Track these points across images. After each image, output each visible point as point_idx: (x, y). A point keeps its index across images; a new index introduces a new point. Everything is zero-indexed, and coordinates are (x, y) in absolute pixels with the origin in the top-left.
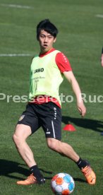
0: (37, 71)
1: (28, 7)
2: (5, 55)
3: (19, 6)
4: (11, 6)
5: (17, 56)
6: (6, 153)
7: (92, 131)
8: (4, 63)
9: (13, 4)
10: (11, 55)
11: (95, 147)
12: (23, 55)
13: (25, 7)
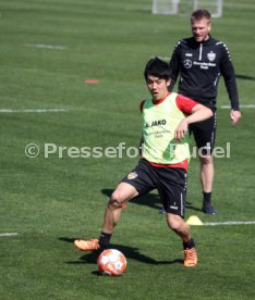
0: (155, 124)
1: (61, 48)
2: (31, 111)
3: (50, 47)
4: (39, 46)
5: (47, 113)
6: (34, 238)
7: (148, 208)
8: (31, 121)
9: (41, 43)
10: (39, 111)
11: (152, 228)
12: (56, 110)
13: (57, 47)
